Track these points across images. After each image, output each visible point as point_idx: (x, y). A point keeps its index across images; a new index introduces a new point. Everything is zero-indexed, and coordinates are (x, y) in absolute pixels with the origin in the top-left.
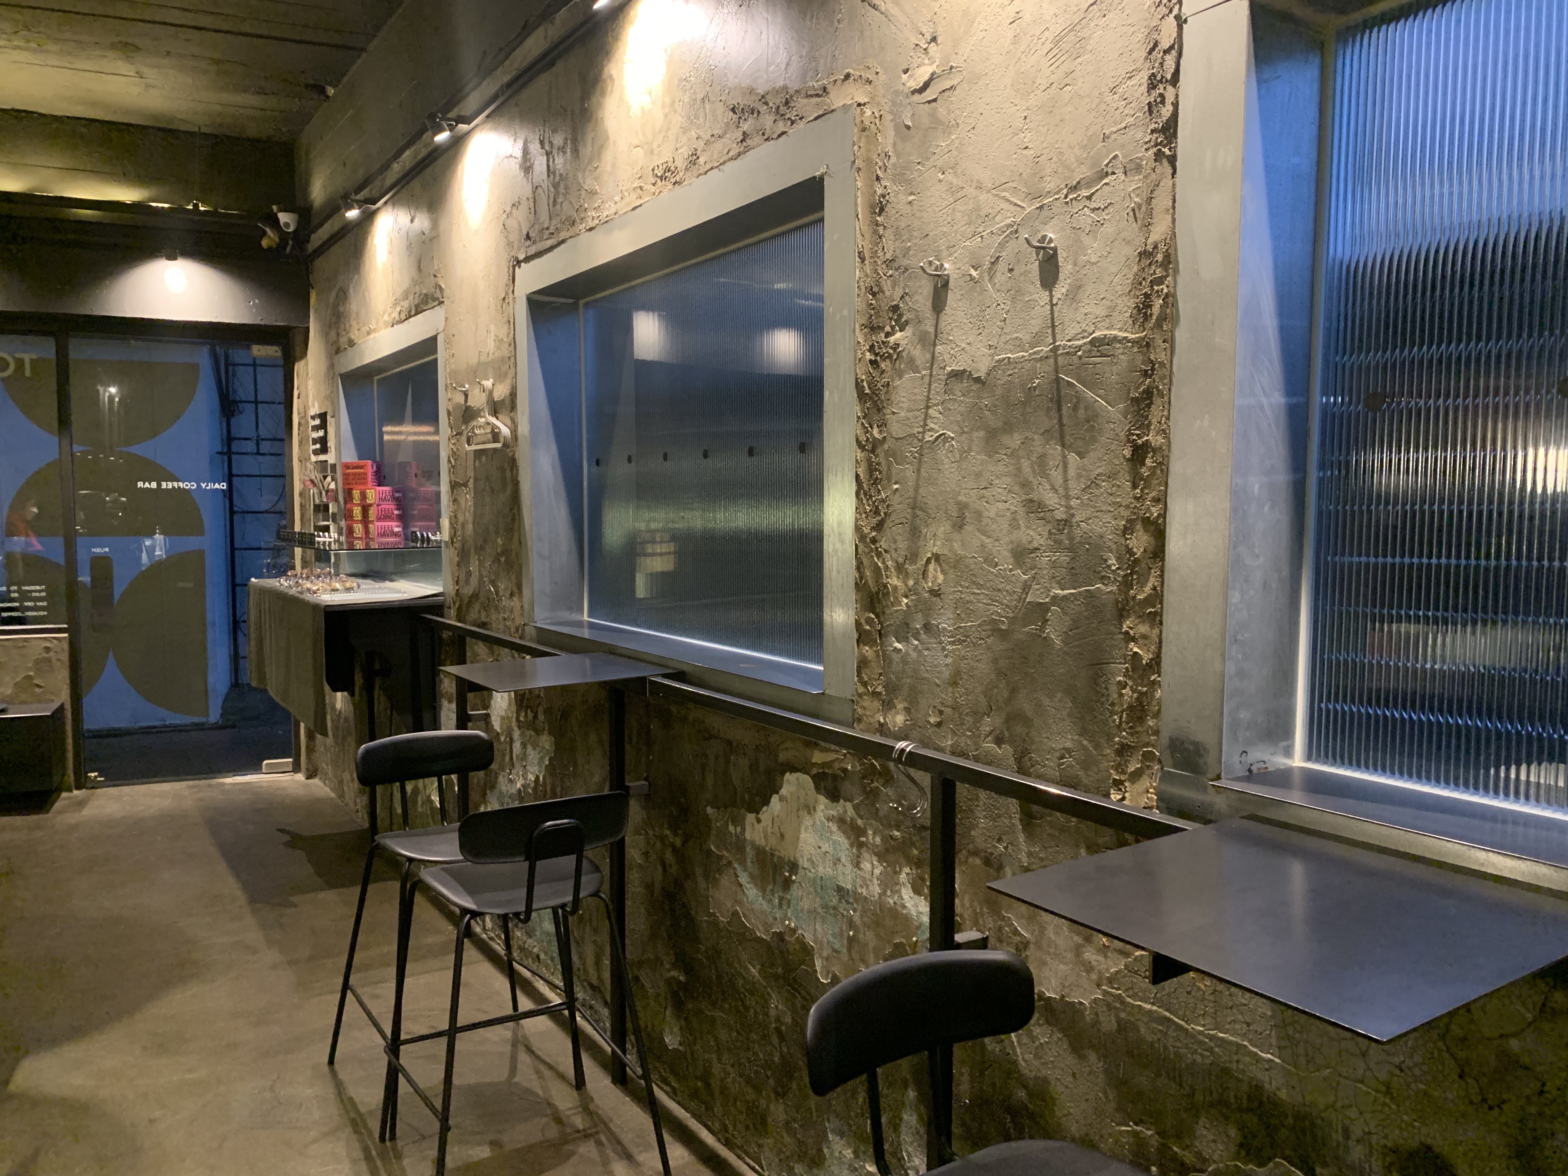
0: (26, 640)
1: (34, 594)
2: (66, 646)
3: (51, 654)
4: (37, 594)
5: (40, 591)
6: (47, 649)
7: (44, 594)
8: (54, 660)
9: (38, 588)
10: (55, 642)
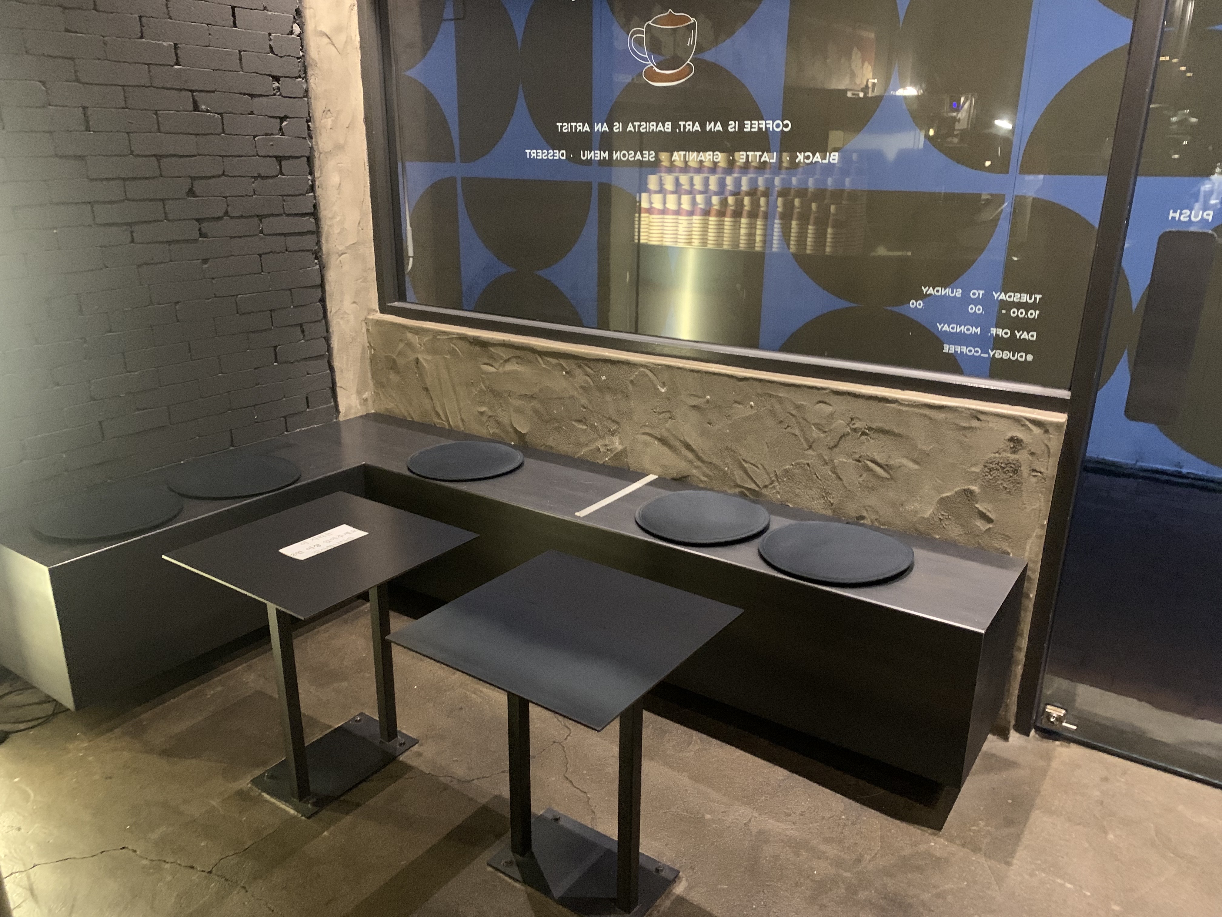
0: (976, 415)
1: (1014, 312)
2: (1056, 442)
3: (1022, 456)
4: (1021, 313)
5: (1026, 306)
6: (1016, 443)
7: (1034, 314)
8: (1025, 470)
9: (1025, 298)
10: (1036, 430)
